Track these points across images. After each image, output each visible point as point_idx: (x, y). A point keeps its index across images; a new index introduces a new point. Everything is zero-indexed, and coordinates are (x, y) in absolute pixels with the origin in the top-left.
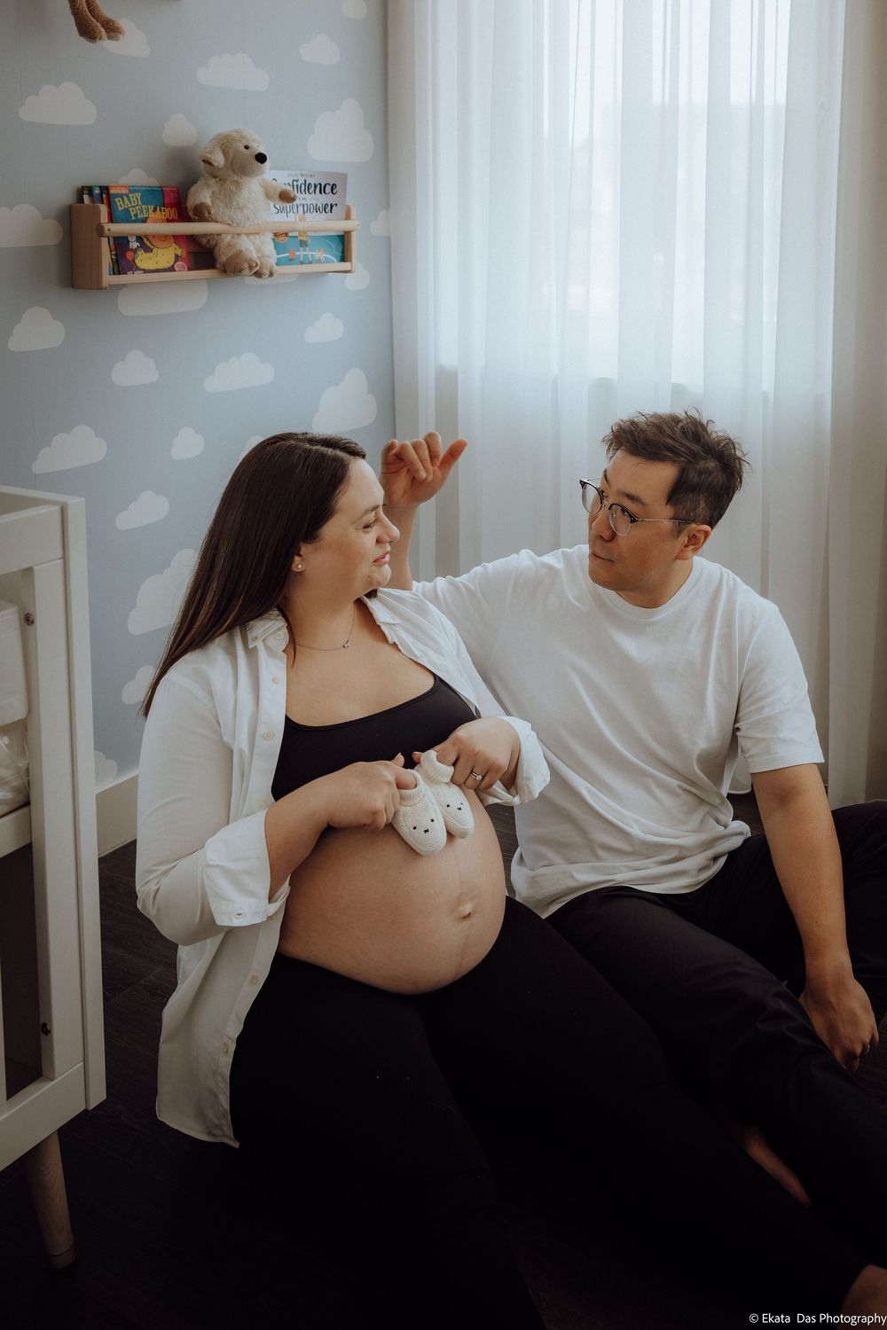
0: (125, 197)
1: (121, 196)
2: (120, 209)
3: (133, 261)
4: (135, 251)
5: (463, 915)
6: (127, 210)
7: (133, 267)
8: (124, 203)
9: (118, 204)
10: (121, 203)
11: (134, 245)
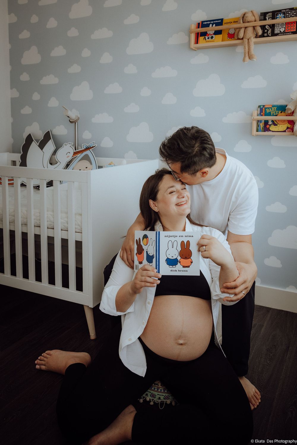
0: (270, 108)
1: (269, 108)
2: (267, 112)
3: (269, 128)
4: (270, 125)
5: (179, 343)
6: (270, 113)
7: (268, 130)
8: (269, 110)
9: (267, 111)
10: (268, 110)
11: (270, 123)
